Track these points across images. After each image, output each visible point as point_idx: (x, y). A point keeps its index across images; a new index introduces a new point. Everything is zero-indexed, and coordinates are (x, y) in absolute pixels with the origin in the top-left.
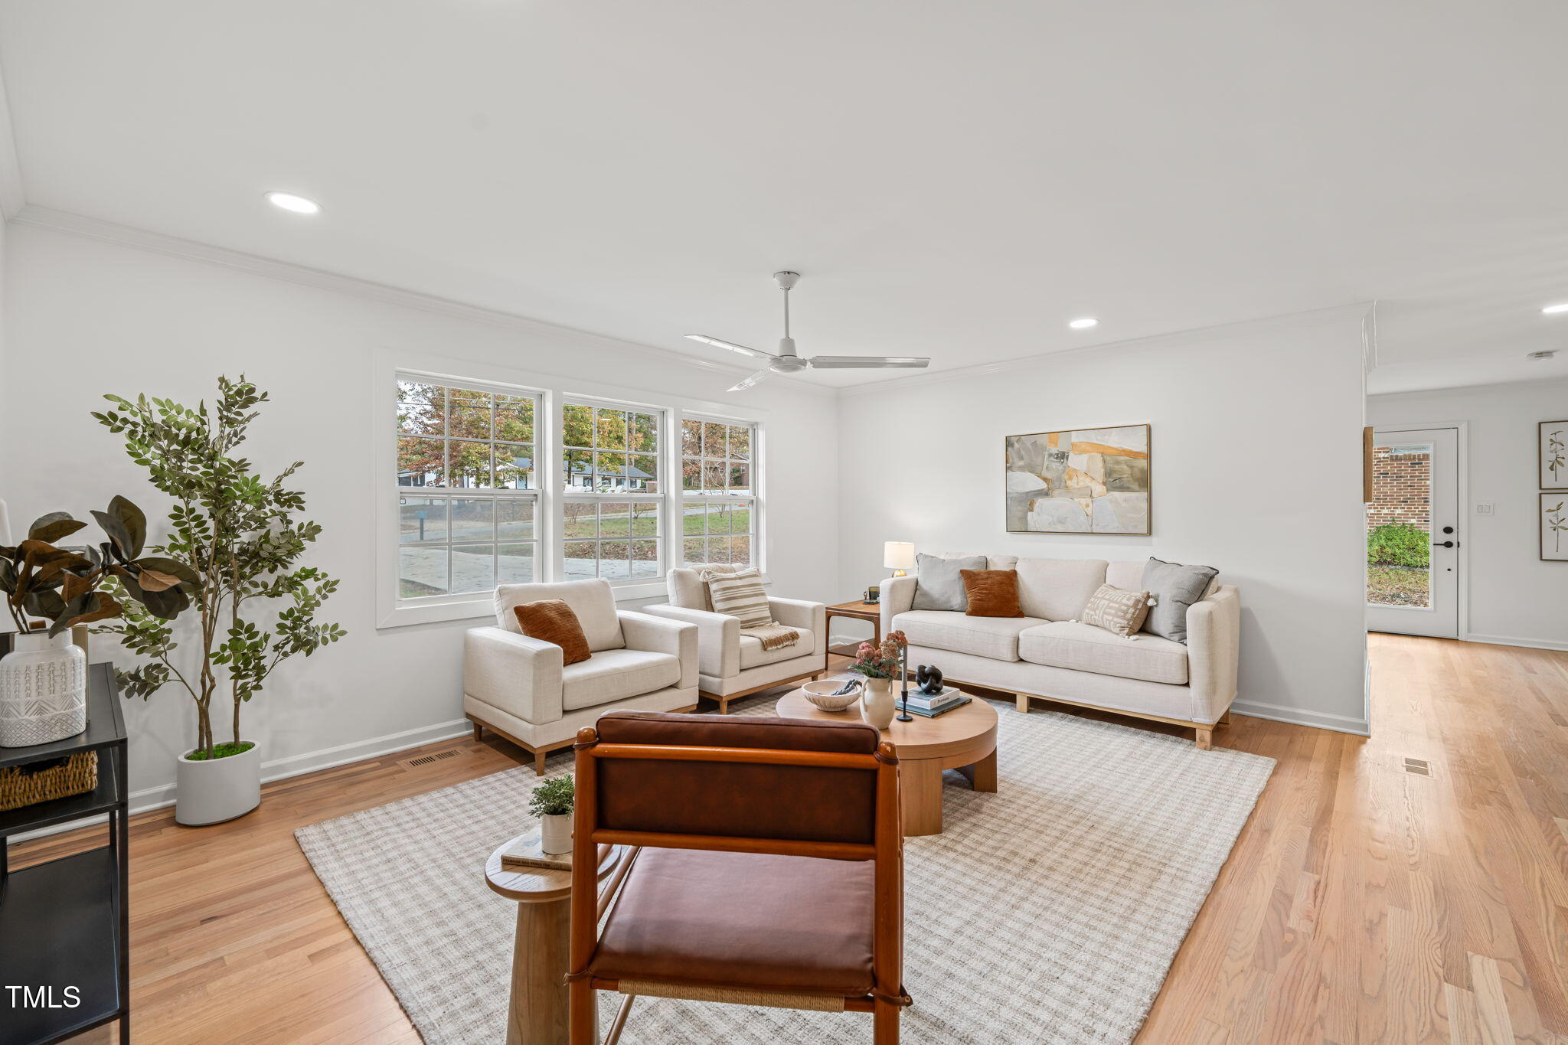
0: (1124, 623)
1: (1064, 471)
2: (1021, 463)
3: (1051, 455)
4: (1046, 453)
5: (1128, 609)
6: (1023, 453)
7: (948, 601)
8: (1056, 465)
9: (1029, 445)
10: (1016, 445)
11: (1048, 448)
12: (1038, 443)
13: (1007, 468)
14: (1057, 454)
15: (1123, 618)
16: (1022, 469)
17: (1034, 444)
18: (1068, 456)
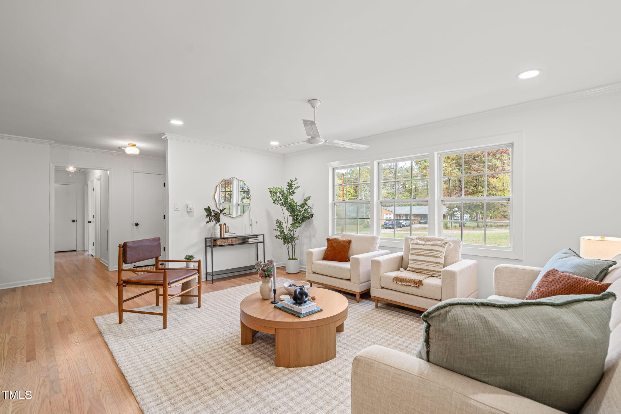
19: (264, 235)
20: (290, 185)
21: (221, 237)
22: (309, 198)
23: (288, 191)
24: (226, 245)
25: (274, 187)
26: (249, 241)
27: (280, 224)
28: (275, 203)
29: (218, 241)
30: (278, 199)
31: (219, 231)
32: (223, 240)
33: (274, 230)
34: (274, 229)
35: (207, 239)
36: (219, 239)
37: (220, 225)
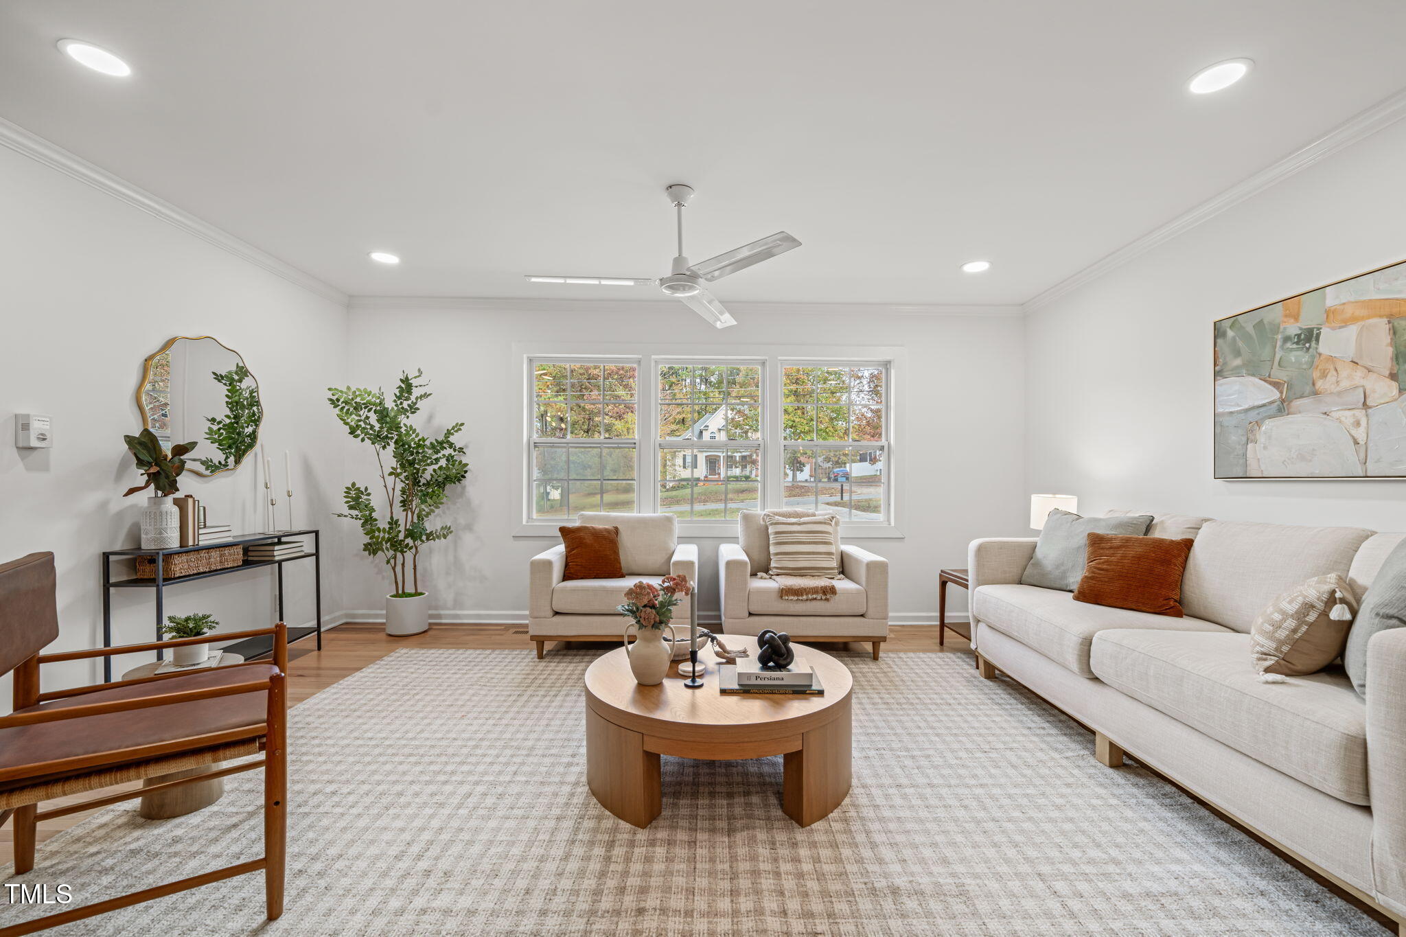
0: (1270, 645)
1: (1311, 364)
2: (1238, 362)
3: (1287, 339)
4: (1280, 336)
5: (1284, 620)
6: (1240, 344)
7: (1064, 576)
8: (1297, 356)
9: (1250, 328)
10: (1230, 333)
11: (1282, 327)
12: (1265, 322)
13: (1217, 374)
14: (1299, 336)
15: (1271, 637)
16: (1236, 372)
17: (1260, 325)
18: (1318, 335)
19: (317, 533)
20: (406, 387)
21: (181, 547)
22: (458, 427)
23: (399, 402)
24: (200, 575)
25: (349, 388)
26: (275, 553)
27: (357, 498)
28: (356, 437)
29: (177, 560)
30: (362, 424)
31: (174, 522)
32: (192, 556)
33: (339, 516)
34: (338, 513)
35: (112, 558)
36: (178, 553)
37: (181, 504)
